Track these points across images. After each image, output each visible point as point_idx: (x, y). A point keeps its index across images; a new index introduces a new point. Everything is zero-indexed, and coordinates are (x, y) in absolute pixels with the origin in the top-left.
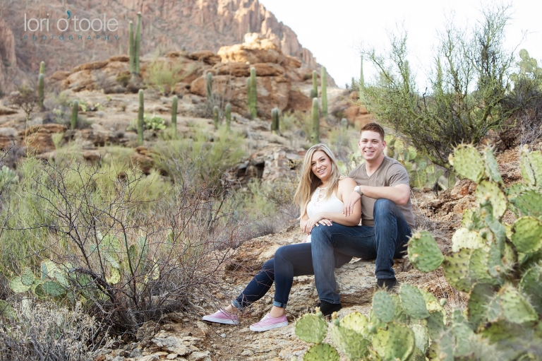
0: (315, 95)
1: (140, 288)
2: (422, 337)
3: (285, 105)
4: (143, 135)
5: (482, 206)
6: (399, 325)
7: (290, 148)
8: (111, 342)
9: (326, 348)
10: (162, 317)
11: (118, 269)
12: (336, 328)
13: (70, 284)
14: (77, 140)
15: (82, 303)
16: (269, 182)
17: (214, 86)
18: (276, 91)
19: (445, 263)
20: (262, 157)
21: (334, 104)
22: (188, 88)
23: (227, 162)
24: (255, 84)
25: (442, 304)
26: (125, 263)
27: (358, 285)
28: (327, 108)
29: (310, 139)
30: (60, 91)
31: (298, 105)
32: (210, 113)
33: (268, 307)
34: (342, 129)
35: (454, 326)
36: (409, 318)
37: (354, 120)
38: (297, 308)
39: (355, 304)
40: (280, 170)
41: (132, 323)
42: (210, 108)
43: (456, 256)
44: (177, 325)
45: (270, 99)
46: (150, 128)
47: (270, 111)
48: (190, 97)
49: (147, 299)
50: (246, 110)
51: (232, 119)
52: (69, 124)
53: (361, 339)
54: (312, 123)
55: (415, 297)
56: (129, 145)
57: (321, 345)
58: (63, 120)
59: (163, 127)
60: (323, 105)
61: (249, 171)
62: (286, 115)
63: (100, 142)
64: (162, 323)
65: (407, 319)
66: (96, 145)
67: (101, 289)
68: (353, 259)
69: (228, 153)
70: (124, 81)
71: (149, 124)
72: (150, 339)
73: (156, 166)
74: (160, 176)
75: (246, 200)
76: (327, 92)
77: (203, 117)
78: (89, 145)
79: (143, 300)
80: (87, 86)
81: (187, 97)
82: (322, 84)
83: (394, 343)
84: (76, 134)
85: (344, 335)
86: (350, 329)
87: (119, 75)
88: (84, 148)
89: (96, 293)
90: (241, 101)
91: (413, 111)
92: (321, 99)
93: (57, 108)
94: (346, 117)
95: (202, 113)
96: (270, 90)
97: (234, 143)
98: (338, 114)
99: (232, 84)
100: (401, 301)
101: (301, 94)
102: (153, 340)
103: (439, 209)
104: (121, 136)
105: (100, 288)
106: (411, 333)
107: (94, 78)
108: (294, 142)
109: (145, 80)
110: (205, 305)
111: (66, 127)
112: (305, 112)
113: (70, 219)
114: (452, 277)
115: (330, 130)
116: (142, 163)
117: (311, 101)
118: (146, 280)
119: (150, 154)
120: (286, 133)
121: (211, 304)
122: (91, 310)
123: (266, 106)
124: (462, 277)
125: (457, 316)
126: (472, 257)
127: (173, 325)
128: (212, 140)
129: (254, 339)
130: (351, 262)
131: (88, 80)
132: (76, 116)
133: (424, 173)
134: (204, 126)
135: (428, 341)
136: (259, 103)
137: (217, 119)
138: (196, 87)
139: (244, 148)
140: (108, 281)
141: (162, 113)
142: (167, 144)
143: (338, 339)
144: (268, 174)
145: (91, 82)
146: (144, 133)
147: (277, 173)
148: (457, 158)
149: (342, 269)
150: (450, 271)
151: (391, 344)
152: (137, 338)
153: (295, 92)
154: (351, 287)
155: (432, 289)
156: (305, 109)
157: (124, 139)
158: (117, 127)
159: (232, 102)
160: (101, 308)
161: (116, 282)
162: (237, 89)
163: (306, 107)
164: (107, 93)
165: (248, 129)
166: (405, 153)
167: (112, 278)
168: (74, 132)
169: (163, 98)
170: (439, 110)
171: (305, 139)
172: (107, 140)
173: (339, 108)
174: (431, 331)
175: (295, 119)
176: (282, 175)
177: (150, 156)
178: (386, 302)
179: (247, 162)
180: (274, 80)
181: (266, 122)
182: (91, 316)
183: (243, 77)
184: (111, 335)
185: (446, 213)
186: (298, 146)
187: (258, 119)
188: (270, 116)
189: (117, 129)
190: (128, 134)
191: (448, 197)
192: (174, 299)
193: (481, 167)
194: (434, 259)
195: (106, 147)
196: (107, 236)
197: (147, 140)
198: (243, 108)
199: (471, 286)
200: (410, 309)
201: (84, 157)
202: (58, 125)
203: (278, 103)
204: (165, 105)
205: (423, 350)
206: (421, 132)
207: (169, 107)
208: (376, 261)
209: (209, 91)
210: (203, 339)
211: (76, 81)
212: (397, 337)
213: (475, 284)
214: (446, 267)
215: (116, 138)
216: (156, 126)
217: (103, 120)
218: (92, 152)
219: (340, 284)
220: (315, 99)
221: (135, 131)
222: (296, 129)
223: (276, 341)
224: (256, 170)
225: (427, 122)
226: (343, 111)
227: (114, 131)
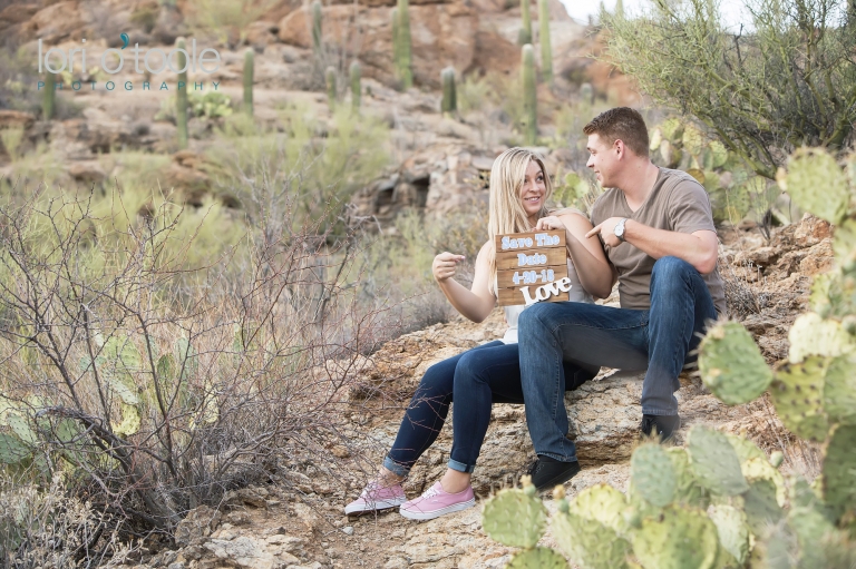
0: (527, 38)
1: (180, 440)
2: (736, 531)
3: (468, 62)
4: (187, 129)
5: (845, 272)
6: (685, 512)
7: (479, 146)
8: (124, 552)
9: (545, 557)
10: (226, 497)
11: (135, 406)
12: (564, 516)
13: (39, 439)
14: (55, 142)
15: (66, 475)
16: (439, 215)
17: (325, 27)
18: (450, 34)
19: (775, 384)
20: (423, 166)
21: (565, 55)
22: (275, 31)
23: (356, 178)
24: (406, 22)
25: (774, 464)
26: (150, 393)
27: (613, 424)
28: (551, 64)
29: (518, 126)
30: (18, 45)
31: (493, 61)
32: (318, 82)
33: (436, 470)
34: (582, 105)
35: (793, 513)
36: (708, 494)
37: (607, 86)
38: (493, 471)
39: (607, 460)
40: (461, 191)
41: (164, 512)
42: (318, 71)
43: (797, 371)
44: (255, 512)
45: (438, 50)
46: (202, 113)
47: (439, 74)
48: (279, 49)
49: (194, 462)
50: (389, 73)
51: (364, 91)
52: (39, 111)
53: (614, 539)
54: (522, 96)
55: (719, 452)
56: (160, 149)
57: (535, 551)
58: (26, 103)
59: (225, 112)
60: (544, 57)
61: (400, 194)
62: (469, 81)
63: (101, 146)
64: (226, 509)
65: (704, 497)
66: (94, 150)
67: (103, 448)
68: (601, 371)
69: (355, 160)
70: (147, 22)
71: (199, 106)
72: (202, 543)
73: (214, 189)
74: (224, 209)
75: (392, 252)
76: (553, 33)
77: (306, 89)
78: (81, 151)
79: (187, 466)
80: (73, 33)
81: (272, 50)
82: (541, 17)
83: (677, 546)
84: (53, 131)
85: (580, 532)
86: (590, 518)
87: (136, 10)
88: (70, 158)
89: (93, 455)
90: (381, 54)
91: (715, 74)
92: (539, 46)
93: (14, 79)
94: (590, 81)
95: (304, 81)
96: (437, 31)
97: (367, 138)
98: (574, 75)
99: (362, 21)
100: (690, 461)
101: (500, 38)
102: (208, 545)
103: (772, 267)
104: (143, 131)
105: (99, 444)
106: (709, 527)
107: (85, 17)
108: (487, 133)
109: (187, 20)
110: (310, 470)
111: (32, 115)
112: (507, 73)
113: (36, 310)
114: (790, 412)
115: (558, 108)
116: (187, 184)
117: (519, 52)
118: (192, 426)
119: (202, 166)
120: (471, 117)
121: (323, 467)
122: (83, 489)
123: (430, 64)
124: (810, 413)
125: (801, 492)
126: (829, 372)
127: (248, 513)
128: (325, 135)
129: (409, 536)
130: (598, 377)
131: (73, 20)
132: (53, 94)
133: (745, 191)
134: (307, 107)
135: (748, 539)
136: (416, 58)
137: (333, 93)
138: (291, 29)
139: (388, 148)
140: (117, 429)
141: (223, 84)
142: (234, 146)
143: (568, 538)
144: (438, 200)
145: (80, 25)
146: (190, 124)
147: (455, 198)
148: (795, 177)
149: (578, 393)
150: (786, 400)
151: (671, 550)
152: (177, 541)
153: (486, 34)
154: (598, 428)
155: (758, 429)
156: (507, 68)
157: (151, 138)
158: (135, 113)
159: (361, 57)
160: (103, 484)
161: (133, 431)
162: (371, 32)
163: (511, 64)
164: (113, 45)
165: (395, 111)
166: (705, 153)
167: (124, 423)
168: (50, 127)
169: (227, 54)
170: (769, 67)
171: (510, 127)
172: (117, 140)
173: (575, 63)
174: (753, 520)
175: (489, 88)
176: (465, 200)
177: (203, 171)
178: (659, 465)
179: (395, 177)
180: (445, 11)
181: (431, 97)
182: (84, 501)
183: (383, 9)
184: (124, 539)
185: (785, 274)
186: (496, 141)
187: (415, 90)
188: (438, 83)
189: (134, 118)
190: (158, 128)
191: (790, 242)
192: (248, 461)
193: (843, 192)
194: (752, 378)
195: (113, 155)
196: (113, 340)
197: (197, 137)
198: (384, 69)
199: (827, 430)
200: (709, 475)
201: (71, 174)
202: (16, 113)
203: (454, 57)
204: (230, 67)
205: (738, 556)
206: (734, 112)
207: (238, 72)
208: (646, 374)
209: (316, 38)
210: (307, 540)
211: (49, 23)
212: (683, 535)
213: (836, 426)
214: (778, 394)
215: (133, 135)
216: (213, 110)
217: (107, 101)
218: (88, 165)
219: (576, 422)
220: (527, 47)
221: (172, 120)
222: (490, 108)
223: (451, 538)
224: (414, 191)
225: (745, 94)
226: (583, 68)
227: (129, 122)
